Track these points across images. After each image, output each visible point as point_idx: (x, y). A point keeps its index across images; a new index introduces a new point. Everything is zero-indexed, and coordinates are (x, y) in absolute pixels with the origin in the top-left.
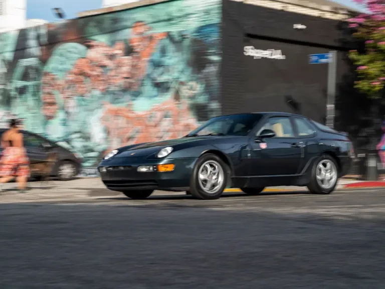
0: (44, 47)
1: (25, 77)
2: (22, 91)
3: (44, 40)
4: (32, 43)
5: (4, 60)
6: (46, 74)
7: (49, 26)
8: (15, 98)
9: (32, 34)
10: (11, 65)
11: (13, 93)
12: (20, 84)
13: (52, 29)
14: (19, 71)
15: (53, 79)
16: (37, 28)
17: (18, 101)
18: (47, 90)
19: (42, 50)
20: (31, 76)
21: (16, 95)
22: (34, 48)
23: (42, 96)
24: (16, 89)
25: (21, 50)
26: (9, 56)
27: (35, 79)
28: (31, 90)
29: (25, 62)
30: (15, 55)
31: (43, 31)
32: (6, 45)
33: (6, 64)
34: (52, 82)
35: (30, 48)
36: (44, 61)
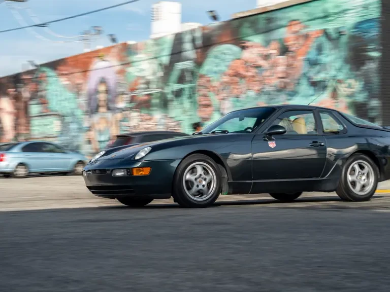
0: (199, 50)
1: (181, 80)
2: (178, 94)
3: (199, 42)
4: (188, 46)
5: (160, 65)
6: (202, 76)
7: (203, 28)
8: (172, 101)
9: (188, 38)
10: (168, 69)
11: (170, 96)
12: (176, 87)
13: (206, 31)
14: (175, 75)
15: (209, 81)
16: (192, 31)
17: (175, 103)
18: (202, 93)
19: (197, 53)
20: (188, 79)
21: (172, 98)
22: (189, 51)
23: (197, 98)
24: (173, 92)
25: (177, 53)
26: (165, 60)
27: (191, 82)
28: (187, 93)
29: (180, 66)
30: (171, 58)
31: (198, 34)
32: (163, 50)
33: (162, 68)
34: (207, 84)
35: (185, 51)
36: (199, 63)
